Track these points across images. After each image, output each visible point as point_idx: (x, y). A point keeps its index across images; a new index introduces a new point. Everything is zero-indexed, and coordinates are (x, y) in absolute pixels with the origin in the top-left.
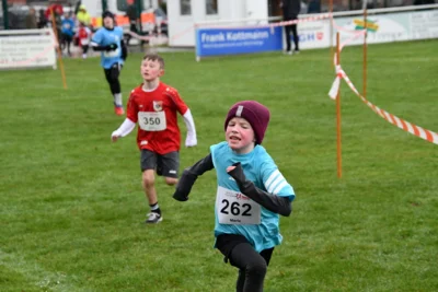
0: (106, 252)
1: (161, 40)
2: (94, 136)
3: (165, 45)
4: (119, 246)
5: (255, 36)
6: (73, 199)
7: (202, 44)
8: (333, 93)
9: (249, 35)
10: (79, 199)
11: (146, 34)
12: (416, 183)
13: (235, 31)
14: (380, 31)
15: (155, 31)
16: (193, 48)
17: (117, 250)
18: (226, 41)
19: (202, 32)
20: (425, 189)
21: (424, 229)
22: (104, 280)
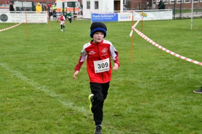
0: (58, 80)
1: (80, 16)
2: (57, 45)
3: (81, 18)
4: (62, 78)
5: (110, 16)
6: (49, 64)
7: (93, 18)
8: (131, 35)
9: (107, 16)
10: (51, 64)
11: (76, 14)
12: (154, 63)
13: (103, 15)
14: (148, 17)
15: (79, 14)
16: (90, 19)
17: (61, 80)
18: (100, 18)
19: (93, 14)
20: (156, 65)
21: (155, 77)
22: (57, 88)
